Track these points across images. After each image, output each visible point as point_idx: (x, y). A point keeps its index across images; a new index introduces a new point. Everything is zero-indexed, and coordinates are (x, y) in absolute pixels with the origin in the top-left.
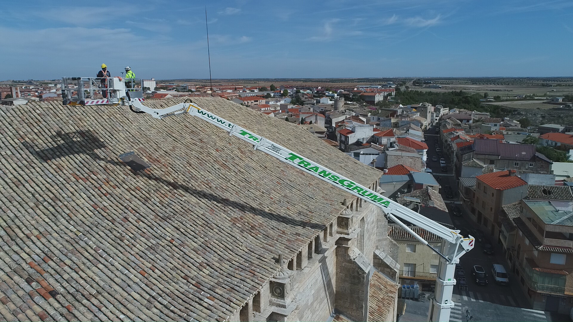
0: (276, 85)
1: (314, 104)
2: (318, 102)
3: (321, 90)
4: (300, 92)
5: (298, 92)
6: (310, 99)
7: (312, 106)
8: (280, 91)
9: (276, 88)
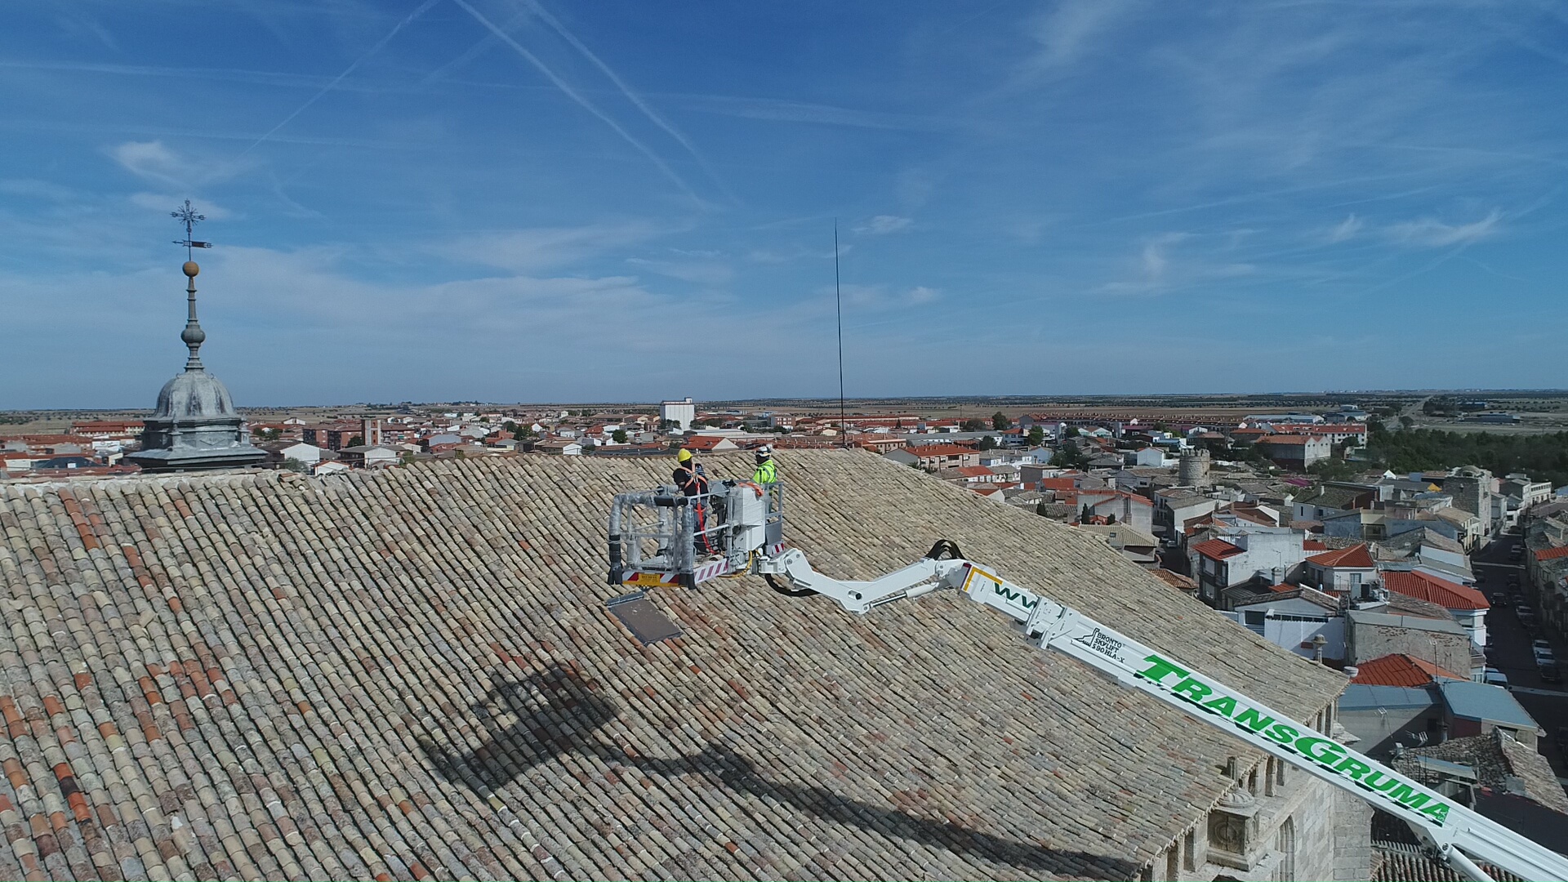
0: (1008, 412)
1: (1118, 467)
2: (1131, 462)
3: (1138, 428)
4: (1078, 434)
5: (1071, 433)
6: (1106, 453)
7: (1114, 471)
8: (1022, 431)
9: (1010, 422)
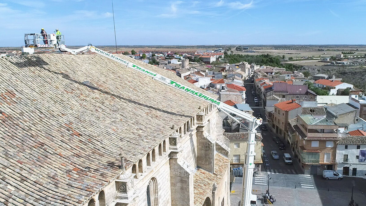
0: (135, 50)
1: (166, 64)
2: (169, 63)
3: (171, 54)
4: (155, 56)
6: (163, 61)
7: (165, 65)
8: (140, 55)
9: (136, 53)
